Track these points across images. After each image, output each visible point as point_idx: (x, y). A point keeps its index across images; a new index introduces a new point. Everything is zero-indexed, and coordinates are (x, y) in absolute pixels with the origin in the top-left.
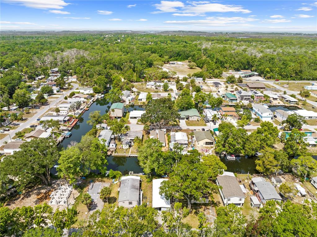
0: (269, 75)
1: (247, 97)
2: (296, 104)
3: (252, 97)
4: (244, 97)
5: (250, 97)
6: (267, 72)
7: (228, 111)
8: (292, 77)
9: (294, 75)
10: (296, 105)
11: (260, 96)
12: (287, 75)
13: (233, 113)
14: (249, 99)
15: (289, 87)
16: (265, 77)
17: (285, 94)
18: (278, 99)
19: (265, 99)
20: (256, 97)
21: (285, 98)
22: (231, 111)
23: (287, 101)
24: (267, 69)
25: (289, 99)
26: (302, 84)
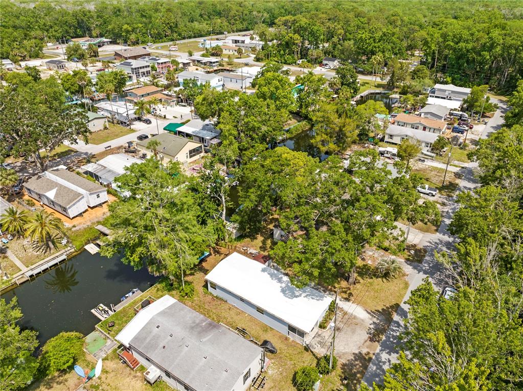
1: (145, 70)
2: (220, 65)
3: (152, 68)
4: (141, 71)
5: (149, 69)
6: (127, 32)
7: (148, 94)
8: (168, 36)
9: (169, 32)
10: (221, 67)
11: (165, 63)
12: (159, 34)
13: (159, 96)
14: (148, 72)
15: (179, 50)
16: (125, 42)
17: (191, 56)
18: (191, 64)
19: (175, 67)
20: (161, 66)
21: (198, 61)
22: (153, 93)
23: (205, 64)
24: (125, 27)
25: (205, 60)
26: (188, 43)
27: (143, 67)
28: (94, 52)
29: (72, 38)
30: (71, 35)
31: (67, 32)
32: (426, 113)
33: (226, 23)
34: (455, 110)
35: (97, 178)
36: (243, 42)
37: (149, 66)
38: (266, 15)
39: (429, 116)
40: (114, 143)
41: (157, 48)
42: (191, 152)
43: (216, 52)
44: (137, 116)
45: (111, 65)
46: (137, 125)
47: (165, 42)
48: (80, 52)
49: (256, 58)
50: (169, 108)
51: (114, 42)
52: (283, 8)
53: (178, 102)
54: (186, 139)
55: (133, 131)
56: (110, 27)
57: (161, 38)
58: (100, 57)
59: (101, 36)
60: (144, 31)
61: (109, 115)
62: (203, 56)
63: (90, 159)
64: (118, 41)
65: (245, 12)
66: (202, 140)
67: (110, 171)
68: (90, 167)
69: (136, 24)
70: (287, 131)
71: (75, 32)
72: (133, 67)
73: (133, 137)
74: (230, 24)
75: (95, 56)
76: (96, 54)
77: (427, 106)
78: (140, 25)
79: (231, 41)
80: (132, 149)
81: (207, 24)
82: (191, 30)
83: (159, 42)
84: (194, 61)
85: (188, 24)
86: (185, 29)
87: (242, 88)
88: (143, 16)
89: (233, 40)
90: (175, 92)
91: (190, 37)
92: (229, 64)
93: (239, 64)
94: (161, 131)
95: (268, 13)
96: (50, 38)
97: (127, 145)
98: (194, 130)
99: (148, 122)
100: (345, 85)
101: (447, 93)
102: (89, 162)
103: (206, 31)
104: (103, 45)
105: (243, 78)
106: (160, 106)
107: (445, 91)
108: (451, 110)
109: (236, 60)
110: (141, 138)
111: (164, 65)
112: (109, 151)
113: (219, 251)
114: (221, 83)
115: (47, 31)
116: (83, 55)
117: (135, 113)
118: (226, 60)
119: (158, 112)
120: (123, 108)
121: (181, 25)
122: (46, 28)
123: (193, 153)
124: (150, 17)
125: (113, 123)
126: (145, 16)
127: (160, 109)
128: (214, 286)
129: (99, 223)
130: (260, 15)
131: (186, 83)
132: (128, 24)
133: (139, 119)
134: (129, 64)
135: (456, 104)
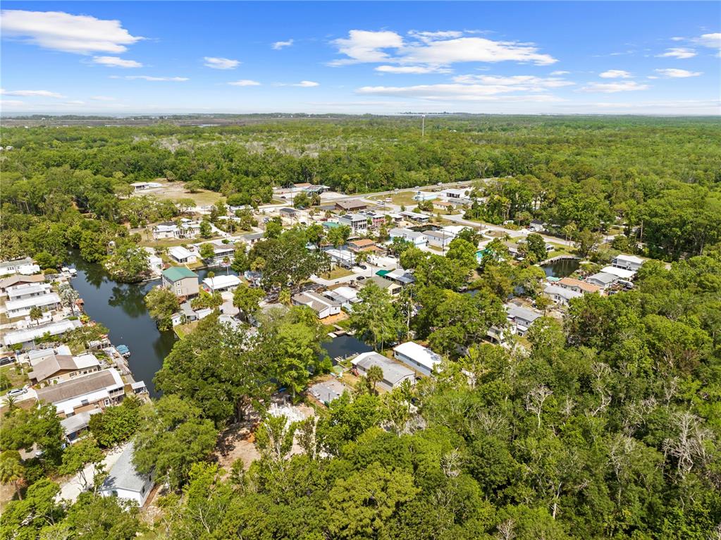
0: (351, 186)
1: (362, 223)
2: (429, 221)
3: (369, 222)
4: (359, 224)
5: (366, 222)
6: (346, 181)
7: (365, 246)
9: (385, 182)
10: (430, 224)
11: (381, 218)
12: (376, 184)
13: (373, 248)
14: (365, 225)
15: (393, 202)
16: (343, 191)
17: (404, 210)
18: (403, 219)
19: (388, 222)
20: (376, 220)
21: (410, 217)
22: (369, 246)
23: (415, 220)
24: (345, 177)
25: (416, 215)
26: (403, 194)
27: (361, 221)
28: (317, 201)
29: (295, 183)
30: (295, 181)
31: (291, 178)
32: (592, 280)
33: (444, 172)
34: (625, 279)
35: (332, 299)
36: (458, 196)
37: (366, 220)
38: (490, 164)
39: (594, 282)
40: (341, 280)
41: (372, 199)
42: (393, 290)
43: (427, 207)
44: (356, 263)
45: (332, 215)
46: (356, 269)
47: (380, 191)
48: (306, 201)
49: (464, 216)
50: (380, 258)
51: (332, 190)
52: (511, 156)
53: (388, 254)
54: (391, 282)
55: (353, 273)
56: (331, 176)
57: (377, 188)
58: (321, 205)
59: (321, 183)
60: (361, 181)
61: (336, 260)
62: (415, 211)
63: (325, 289)
64: (336, 189)
65: (466, 162)
66: (402, 283)
67: (341, 296)
68: (328, 293)
69: (355, 173)
70: (469, 284)
71: (298, 179)
72: (353, 220)
73: (354, 277)
74: (449, 173)
75: (317, 205)
76: (317, 203)
77: (600, 273)
78: (359, 175)
79: (446, 195)
80: (353, 285)
81: (424, 174)
82: (407, 179)
83: (375, 192)
84: (405, 216)
85: (405, 173)
86: (401, 178)
87: (443, 245)
88: (361, 165)
89: (447, 194)
90: (387, 246)
91: (405, 187)
92: (438, 220)
93: (448, 221)
94: (374, 275)
95: (493, 162)
96: (275, 182)
97: (350, 282)
98: (397, 276)
99: (364, 267)
100: (532, 250)
101: (627, 264)
102: (325, 290)
103: (422, 181)
104: (322, 192)
105: (444, 237)
106: (373, 256)
107: (625, 261)
108: (620, 278)
109: (445, 217)
110: (359, 278)
111: (379, 220)
112: (337, 285)
113: (402, 338)
114: (426, 240)
115: (274, 176)
116: (308, 204)
117: (355, 260)
118: (436, 215)
119: (372, 261)
120: (346, 256)
121: (398, 175)
122: (273, 174)
123: (395, 291)
124: (369, 167)
125: (338, 266)
126: (364, 165)
127: (374, 258)
128: (397, 353)
129: (335, 324)
130: (483, 164)
131: (396, 240)
132: (348, 174)
133: (358, 265)
134: (349, 218)
135: (628, 274)
